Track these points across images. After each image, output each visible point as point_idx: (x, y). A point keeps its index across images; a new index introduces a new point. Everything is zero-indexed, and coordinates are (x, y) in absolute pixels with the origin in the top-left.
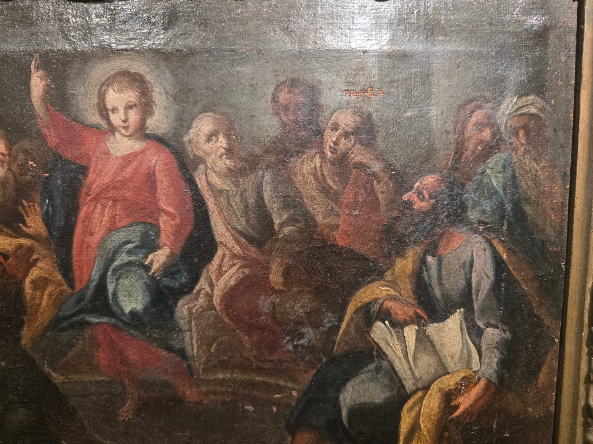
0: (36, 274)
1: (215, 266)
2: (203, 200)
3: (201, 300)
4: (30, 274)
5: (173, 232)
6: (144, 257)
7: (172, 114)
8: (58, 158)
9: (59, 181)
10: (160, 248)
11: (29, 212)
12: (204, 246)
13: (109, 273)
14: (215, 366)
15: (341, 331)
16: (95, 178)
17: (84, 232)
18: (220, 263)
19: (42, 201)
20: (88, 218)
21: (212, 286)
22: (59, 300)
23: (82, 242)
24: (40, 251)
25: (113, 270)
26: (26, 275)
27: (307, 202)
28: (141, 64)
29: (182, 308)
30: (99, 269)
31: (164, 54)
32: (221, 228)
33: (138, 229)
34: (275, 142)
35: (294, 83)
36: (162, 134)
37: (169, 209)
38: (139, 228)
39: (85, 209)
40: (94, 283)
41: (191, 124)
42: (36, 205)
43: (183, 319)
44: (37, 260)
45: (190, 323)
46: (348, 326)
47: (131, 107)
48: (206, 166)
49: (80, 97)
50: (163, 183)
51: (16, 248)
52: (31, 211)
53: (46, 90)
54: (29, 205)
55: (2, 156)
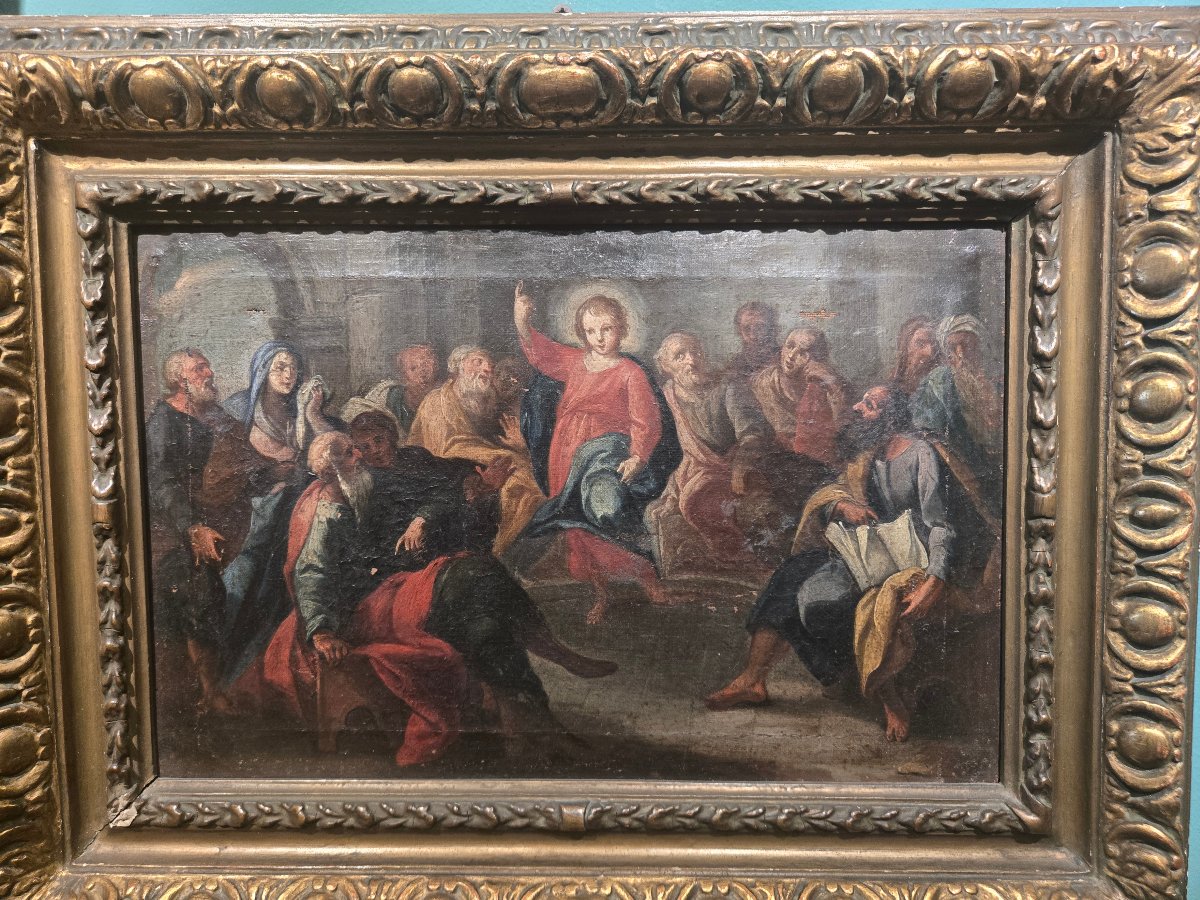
0: (512, 483)
1: (681, 473)
3: (668, 505)
4: (507, 483)
5: (643, 441)
6: (615, 465)
7: (644, 334)
9: (538, 396)
10: (630, 457)
11: (509, 425)
12: (671, 454)
13: (583, 481)
14: (680, 568)
15: (798, 532)
16: (572, 393)
17: (560, 444)
18: (686, 469)
20: (564, 429)
21: (677, 491)
22: (535, 508)
23: (558, 452)
24: (518, 461)
25: (587, 477)
26: (503, 484)
27: (766, 412)
28: (615, 291)
29: (651, 513)
30: (574, 477)
31: (638, 281)
32: (687, 438)
33: (611, 439)
34: (737, 359)
35: (754, 306)
36: (634, 352)
37: (639, 420)
39: (562, 420)
40: (568, 491)
42: (516, 418)
43: (651, 522)
44: (514, 470)
45: (657, 526)
46: (804, 527)
47: (607, 329)
48: (674, 381)
49: (560, 319)
50: (634, 396)
51: (494, 459)
52: (511, 424)
53: (529, 313)
54: (509, 418)
55: (485, 373)
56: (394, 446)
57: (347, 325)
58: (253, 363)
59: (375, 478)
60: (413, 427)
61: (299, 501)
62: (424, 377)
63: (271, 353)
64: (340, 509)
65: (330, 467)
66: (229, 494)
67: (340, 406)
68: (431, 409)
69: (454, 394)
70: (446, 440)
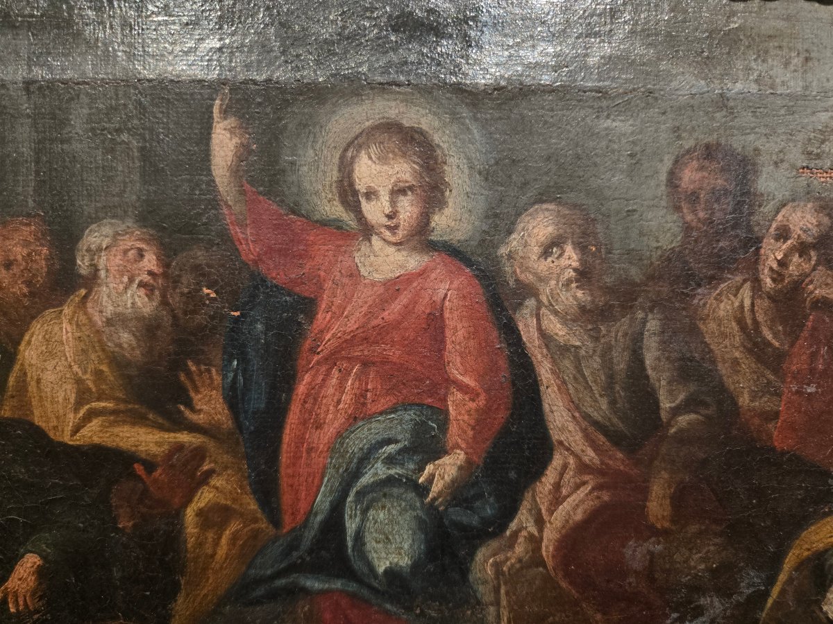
0: (207, 500)
1: (549, 487)
2: (531, 364)
3: (520, 549)
4: (196, 499)
5: (472, 422)
6: (415, 470)
7: (480, 205)
8: (259, 282)
9: (259, 326)
10: (446, 453)
11: (199, 384)
12: (528, 448)
13: (349, 499)
15: (770, 601)
16: (329, 321)
17: (304, 423)
18: (557, 480)
19: (226, 363)
20: (314, 395)
21: (540, 522)
22: (252, 550)
23: (300, 440)
24: (217, 457)
25: (357, 493)
26: (188, 500)
27: (723, 369)
28: (423, 112)
29: (485, 564)
30: (331, 492)
31: (470, 93)
32: (562, 416)
33: (407, 417)
34: (669, 259)
35: (710, 152)
36: (459, 241)
37: (467, 380)
38: (409, 416)
39: (307, 378)
40: (319, 518)
41: (513, 223)
42: (214, 370)
43: (485, 582)
44: (209, 473)
45: (497, 590)
46: (783, 592)
47: (403, 191)
48: (539, 302)
49: (305, 168)
50: (457, 331)
51: (170, 451)
52: (204, 382)
53: (242, 154)
54: (200, 370)
55: (149, 278)
62: (29, 283)
68: (44, 348)
69: (90, 319)
70: (75, 409)
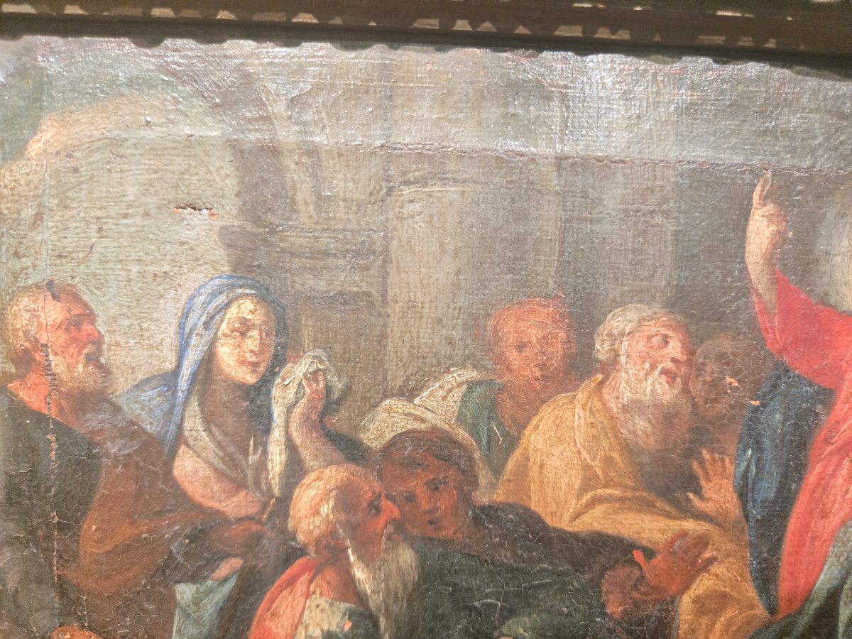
0: (705, 587)
4: (694, 586)
9: (778, 417)
11: (711, 473)
16: (846, 413)
17: (811, 512)
19: (740, 452)
20: (823, 485)
22: (743, 634)
23: (805, 527)
24: (720, 543)
26: (687, 587)
30: (829, 579)
39: (818, 468)
40: (816, 605)
42: (727, 460)
44: (711, 561)
49: (839, 259)
51: (672, 538)
52: (716, 471)
53: (777, 243)
54: (714, 459)
55: (672, 365)
56: (467, 500)
57: (386, 250)
58: (185, 315)
59: (422, 558)
60: (511, 464)
61: (268, 596)
62: (542, 367)
63: (222, 299)
64: (351, 614)
65: (332, 534)
66: (130, 574)
67: (362, 415)
68: (552, 433)
69: (604, 405)
70: (578, 496)
